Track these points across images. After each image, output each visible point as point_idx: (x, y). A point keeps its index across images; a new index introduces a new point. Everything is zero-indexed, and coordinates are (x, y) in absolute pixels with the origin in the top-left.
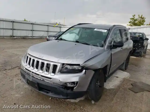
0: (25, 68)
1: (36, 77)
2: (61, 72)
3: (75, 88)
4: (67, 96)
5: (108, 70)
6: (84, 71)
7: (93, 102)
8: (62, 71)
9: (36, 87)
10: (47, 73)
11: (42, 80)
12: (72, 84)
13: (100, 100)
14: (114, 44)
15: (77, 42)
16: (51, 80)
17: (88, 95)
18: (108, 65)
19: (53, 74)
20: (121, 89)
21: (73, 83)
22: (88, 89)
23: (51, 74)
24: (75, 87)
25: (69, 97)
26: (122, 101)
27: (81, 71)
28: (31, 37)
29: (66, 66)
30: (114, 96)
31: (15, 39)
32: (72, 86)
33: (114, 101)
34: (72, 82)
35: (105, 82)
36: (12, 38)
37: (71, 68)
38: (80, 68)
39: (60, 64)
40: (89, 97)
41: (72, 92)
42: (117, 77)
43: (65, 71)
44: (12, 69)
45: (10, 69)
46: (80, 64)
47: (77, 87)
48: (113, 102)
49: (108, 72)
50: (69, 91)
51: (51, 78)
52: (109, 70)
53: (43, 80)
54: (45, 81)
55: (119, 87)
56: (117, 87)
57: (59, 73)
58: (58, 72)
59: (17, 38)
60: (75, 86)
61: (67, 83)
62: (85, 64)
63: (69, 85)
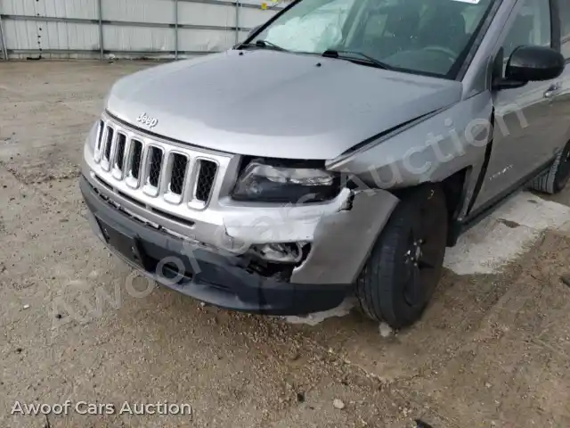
0: (92, 175)
1: (135, 212)
2: (237, 195)
3: (296, 269)
4: (262, 302)
5: (470, 192)
6: (345, 193)
7: (385, 331)
8: (240, 191)
9: (136, 257)
10: (176, 198)
11: (157, 226)
12: (285, 253)
13: (418, 324)
14: (513, 64)
15: (331, 54)
16: (192, 228)
17: (362, 300)
18: (471, 167)
19: (201, 204)
20: (524, 279)
21: (291, 246)
22: (361, 275)
23: (191, 204)
24: (298, 264)
25: (269, 307)
26: (524, 335)
27: (328, 193)
28: (173, 52)
29: (255, 171)
30: (488, 309)
31: (110, 61)
32: (286, 259)
33: (486, 331)
34: (287, 244)
35: (451, 243)
36: (98, 56)
37: (283, 180)
38: (327, 182)
39: (228, 160)
40: (366, 309)
41: (282, 286)
42: (512, 225)
43: (255, 191)
44: (73, 177)
45: (66, 178)
46: (323, 161)
47: (306, 264)
48: (477, 336)
49: (468, 200)
50: (271, 282)
51: (190, 223)
52: (477, 190)
53: (160, 227)
54: (169, 231)
55: (515, 268)
56: (506, 267)
57: (227, 199)
58: (221, 196)
59: (119, 57)
60: (298, 260)
61: (263, 245)
62: (348, 160)
63: (271, 256)
